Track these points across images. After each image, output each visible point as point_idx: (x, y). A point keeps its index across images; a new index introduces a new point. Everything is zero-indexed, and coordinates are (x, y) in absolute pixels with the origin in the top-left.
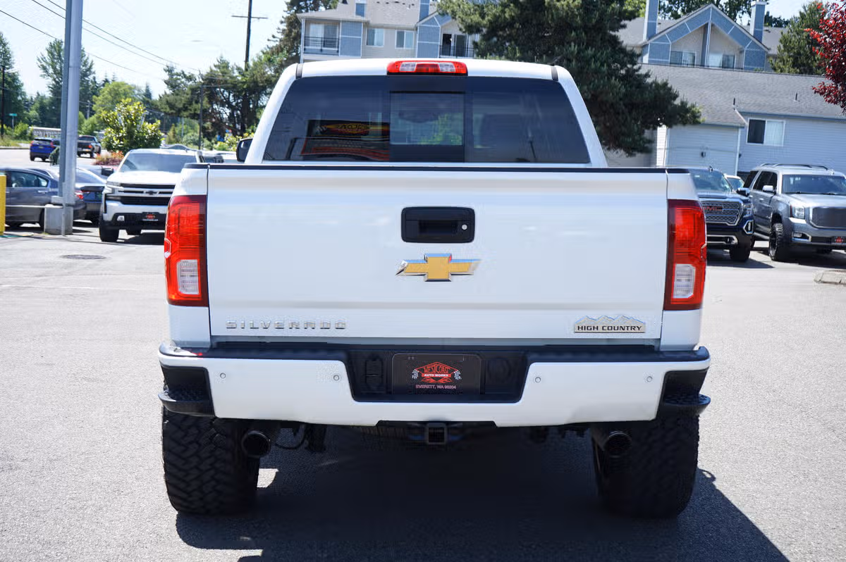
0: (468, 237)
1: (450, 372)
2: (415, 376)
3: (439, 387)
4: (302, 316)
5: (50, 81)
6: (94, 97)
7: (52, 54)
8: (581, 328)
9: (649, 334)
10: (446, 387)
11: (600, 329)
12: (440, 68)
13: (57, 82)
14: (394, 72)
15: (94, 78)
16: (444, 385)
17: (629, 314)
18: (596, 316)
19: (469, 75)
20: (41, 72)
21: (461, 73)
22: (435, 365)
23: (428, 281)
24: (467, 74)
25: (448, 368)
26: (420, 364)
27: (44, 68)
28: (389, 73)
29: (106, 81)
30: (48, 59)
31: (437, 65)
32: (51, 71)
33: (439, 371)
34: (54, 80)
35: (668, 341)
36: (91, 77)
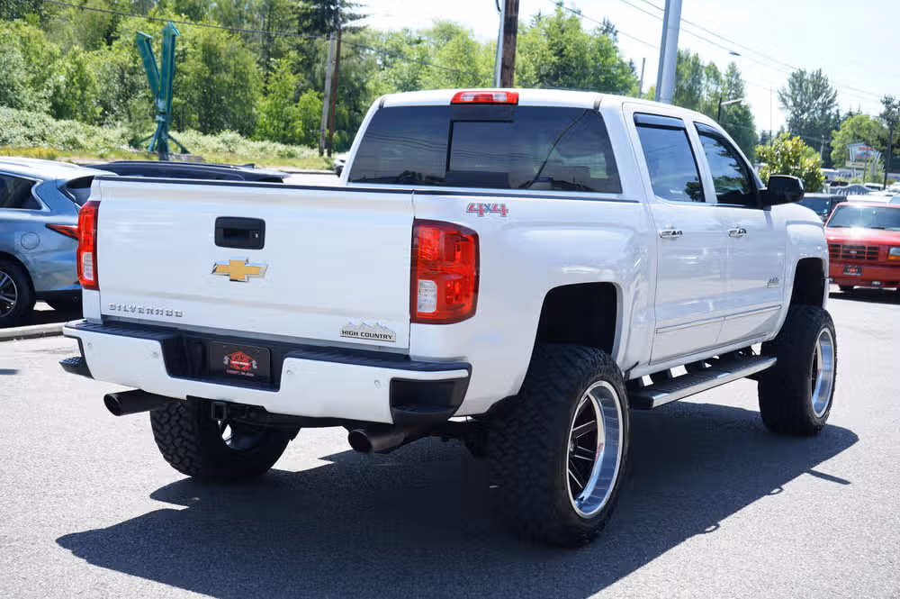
0: (259, 244)
1: (250, 361)
2: (226, 362)
3: (243, 373)
4: (155, 304)
5: (788, 114)
6: (834, 131)
7: (794, 86)
8: (345, 332)
9: (399, 344)
10: (248, 374)
11: (359, 334)
12: (494, 98)
13: (797, 116)
14: (456, 102)
15: (838, 111)
16: (246, 372)
17: (383, 323)
18: (356, 323)
19: (519, 104)
20: (781, 104)
21: (512, 102)
22: (239, 354)
23: (231, 280)
24: (517, 104)
25: (248, 357)
26: (230, 352)
27: (784, 101)
28: (451, 103)
29: (851, 114)
30: (789, 91)
31: (491, 96)
32: (790, 103)
33: (242, 360)
34: (794, 113)
35: (416, 352)
36: (833, 111)
